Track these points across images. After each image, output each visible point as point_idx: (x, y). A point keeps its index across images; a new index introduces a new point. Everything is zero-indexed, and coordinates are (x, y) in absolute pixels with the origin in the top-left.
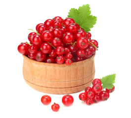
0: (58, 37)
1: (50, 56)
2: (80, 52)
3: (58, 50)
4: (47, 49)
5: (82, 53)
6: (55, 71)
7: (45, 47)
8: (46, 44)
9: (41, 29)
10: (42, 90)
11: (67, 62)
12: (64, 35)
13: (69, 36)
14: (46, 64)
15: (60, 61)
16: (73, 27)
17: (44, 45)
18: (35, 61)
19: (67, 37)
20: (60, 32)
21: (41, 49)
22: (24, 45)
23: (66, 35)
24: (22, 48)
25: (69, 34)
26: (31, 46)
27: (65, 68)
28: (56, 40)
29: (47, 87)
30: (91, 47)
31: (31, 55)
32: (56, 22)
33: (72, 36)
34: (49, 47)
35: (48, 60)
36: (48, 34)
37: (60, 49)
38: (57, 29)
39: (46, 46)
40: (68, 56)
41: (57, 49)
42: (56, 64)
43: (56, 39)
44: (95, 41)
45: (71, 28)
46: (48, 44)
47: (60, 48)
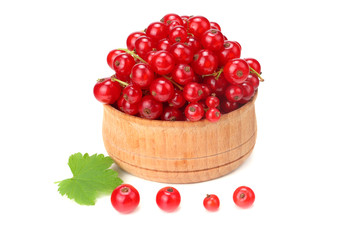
0: (184, 63)
1: (171, 105)
2: (232, 91)
3: (190, 92)
4: (164, 91)
5: (235, 92)
6: (185, 136)
7: (159, 88)
8: (162, 82)
9: (142, 46)
10: (157, 177)
11: (210, 115)
12: (197, 56)
13: (206, 58)
14: (164, 123)
15: (195, 115)
16: (213, 37)
17: (158, 83)
18: (137, 119)
19: (202, 62)
20: (187, 51)
21: (153, 93)
22: (108, 83)
23: (201, 55)
24: (104, 90)
25: (205, 54)
26: (129, 88)
27: (205, 128)
28: (182, 71)
29: (167, 172)
30: (250, 76)
31: (128, 105)
32: (174, 30)
33: (212, 59)
34: (168, 87)
35: (167, 115)
36: (164, 57)
37: (194, 89)
38: (180, 46)
39: (163, 85)
40: (211, 102)
41: (186, 89)
42: (185, 123)
43: (181, 67)
44: (255, 61)
45: (209, 40)
46: (167, 81)
47: (193, 86)
